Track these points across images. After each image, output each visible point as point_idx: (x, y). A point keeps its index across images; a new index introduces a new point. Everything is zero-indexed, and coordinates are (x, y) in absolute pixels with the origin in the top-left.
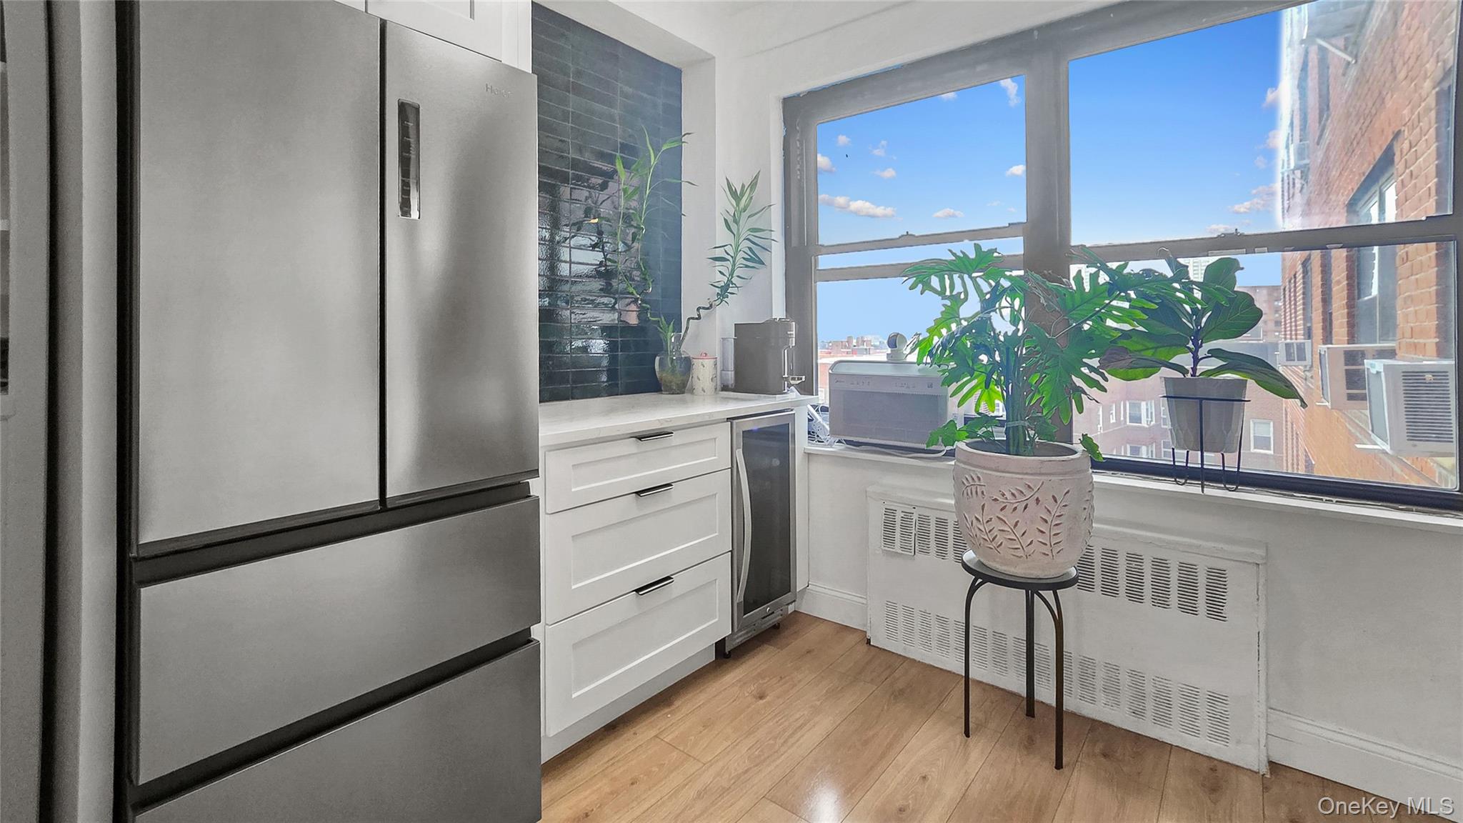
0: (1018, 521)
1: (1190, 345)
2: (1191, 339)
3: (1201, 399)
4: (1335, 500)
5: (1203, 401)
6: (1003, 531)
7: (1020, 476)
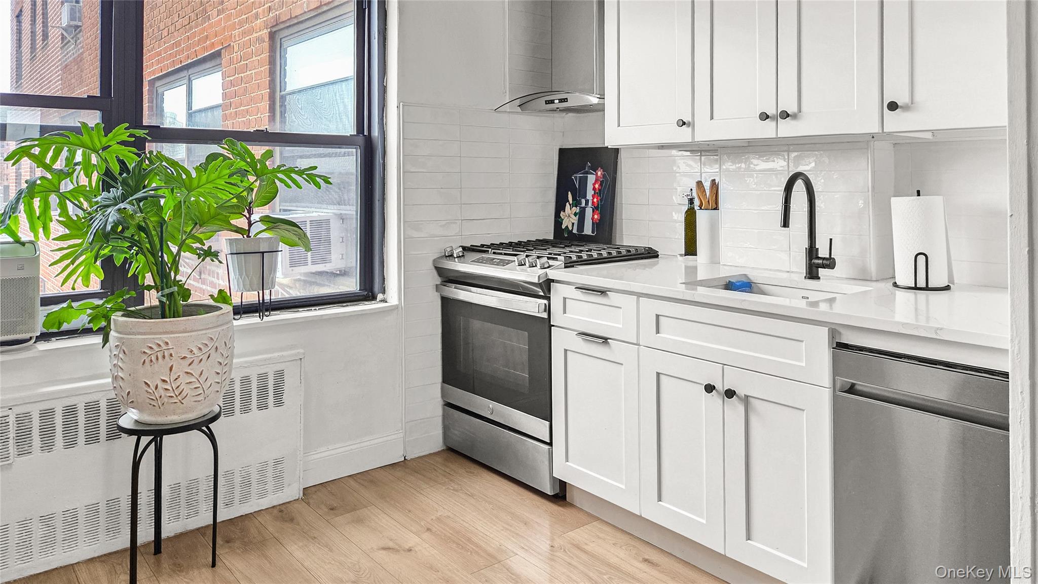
0: (203, 370)
1: (246, 213)
2: (247, 209)
3: (263, 253)
4: (317, 308)
5: (265, 254)
6: (190, 383)
7: (204, 332)
